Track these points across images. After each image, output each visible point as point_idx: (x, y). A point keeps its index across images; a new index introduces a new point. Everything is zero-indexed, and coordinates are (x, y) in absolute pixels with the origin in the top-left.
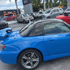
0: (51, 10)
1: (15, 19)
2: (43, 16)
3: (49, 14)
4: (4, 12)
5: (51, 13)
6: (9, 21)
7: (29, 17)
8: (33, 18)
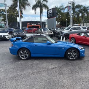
0: (71, 27)
1: (36, 32)
2: (61, 33)
3: (69, 31)
4: (28, 23)
5: (70, 31)
6: (29, 33)
7: (49, 32)
8: (53, 33)
